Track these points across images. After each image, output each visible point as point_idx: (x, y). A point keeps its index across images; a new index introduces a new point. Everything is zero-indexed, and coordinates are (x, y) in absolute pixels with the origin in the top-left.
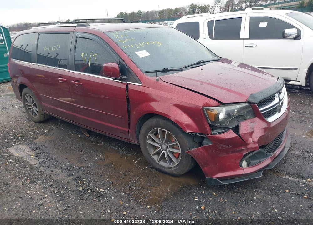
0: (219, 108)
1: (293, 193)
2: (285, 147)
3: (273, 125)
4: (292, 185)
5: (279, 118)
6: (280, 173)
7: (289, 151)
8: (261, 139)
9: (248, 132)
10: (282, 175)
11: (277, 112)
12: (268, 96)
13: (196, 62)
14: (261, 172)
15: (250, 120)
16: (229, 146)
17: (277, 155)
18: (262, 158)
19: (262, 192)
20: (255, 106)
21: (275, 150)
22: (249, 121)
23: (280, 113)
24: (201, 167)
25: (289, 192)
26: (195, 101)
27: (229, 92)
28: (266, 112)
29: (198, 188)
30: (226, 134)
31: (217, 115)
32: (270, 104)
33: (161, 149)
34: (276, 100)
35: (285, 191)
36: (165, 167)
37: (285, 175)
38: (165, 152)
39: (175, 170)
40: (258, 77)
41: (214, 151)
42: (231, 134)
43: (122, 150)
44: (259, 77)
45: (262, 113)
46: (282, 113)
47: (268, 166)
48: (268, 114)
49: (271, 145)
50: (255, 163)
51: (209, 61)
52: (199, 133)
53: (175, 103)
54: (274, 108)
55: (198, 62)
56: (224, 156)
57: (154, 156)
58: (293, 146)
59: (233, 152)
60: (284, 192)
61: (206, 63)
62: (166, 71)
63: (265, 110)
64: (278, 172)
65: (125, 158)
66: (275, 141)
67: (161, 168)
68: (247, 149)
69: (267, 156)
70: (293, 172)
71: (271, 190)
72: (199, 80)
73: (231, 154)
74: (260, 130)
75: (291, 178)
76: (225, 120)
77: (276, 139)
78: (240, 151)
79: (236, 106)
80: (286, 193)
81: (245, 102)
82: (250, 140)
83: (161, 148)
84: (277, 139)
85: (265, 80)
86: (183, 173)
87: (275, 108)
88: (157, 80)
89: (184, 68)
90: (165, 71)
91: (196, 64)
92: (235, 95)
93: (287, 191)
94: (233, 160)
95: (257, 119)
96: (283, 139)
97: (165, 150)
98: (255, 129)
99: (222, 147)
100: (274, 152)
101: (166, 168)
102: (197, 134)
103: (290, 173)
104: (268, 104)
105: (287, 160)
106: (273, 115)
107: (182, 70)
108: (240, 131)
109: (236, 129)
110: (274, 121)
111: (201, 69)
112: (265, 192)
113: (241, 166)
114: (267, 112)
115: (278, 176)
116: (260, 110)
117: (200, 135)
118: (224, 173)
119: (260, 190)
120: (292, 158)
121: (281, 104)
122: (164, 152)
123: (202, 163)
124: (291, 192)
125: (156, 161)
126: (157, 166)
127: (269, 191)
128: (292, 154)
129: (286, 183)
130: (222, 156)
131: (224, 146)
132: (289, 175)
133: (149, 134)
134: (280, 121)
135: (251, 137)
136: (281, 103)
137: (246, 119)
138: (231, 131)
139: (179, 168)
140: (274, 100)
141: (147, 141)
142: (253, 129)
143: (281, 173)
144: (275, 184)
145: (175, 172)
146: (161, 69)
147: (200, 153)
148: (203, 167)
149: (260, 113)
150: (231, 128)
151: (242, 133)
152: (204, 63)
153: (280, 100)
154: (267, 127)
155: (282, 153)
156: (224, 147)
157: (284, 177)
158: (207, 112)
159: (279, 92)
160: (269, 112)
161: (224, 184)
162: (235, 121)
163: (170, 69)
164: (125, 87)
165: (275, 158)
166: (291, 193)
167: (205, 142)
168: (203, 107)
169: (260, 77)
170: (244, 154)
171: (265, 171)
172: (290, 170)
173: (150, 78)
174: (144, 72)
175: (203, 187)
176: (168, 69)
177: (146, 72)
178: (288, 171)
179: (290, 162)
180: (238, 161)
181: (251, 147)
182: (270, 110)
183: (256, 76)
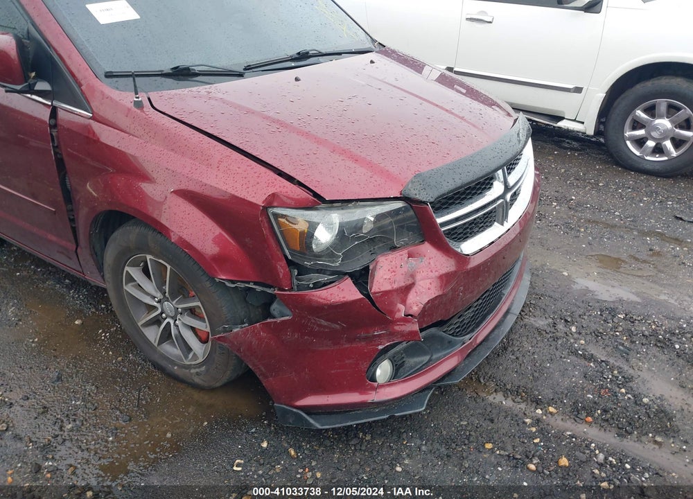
0: (313, 215)
1: (502, 452)
2: (507, 312)
3: (474, 263)
4: (506, 426)
5: (496, 240)
6: (485, 384)
7: (521, 316)
8: (431, 307)
9: (396, 286)
10: (488, 391)
11: (496, 223)
12: (469, 179)
13: (293, 52)
14: (426, 392)
15: (406, 251)
16: (338, 324)
17: (479, 340)
18: (438, 351)
19: (424, 448)
20: (426, 210)
21: (478, 325)
22: (404, 253)
23: (502, 225)
24: (260, 378)
25: (492, 451)
26: (245, 187)
27: (353, 165)
28: (460, 225)
29: (254, 430)
30: (330, 291)
31: (308, 236)
32: (476, 201)
33: (162, 313)
34: (497, 189)
35: (484, 446)
36: (173, 363)
37: (496, 391)
38: (172, 322)
39: (197, 374)
40: (456, 115)
41: (296, 336)
42: (346, 292)
43: (79, 296)
44: (459, 117)
45: (444, 231)
46: (507, 225)
47: (449, 374)
48: (465, 229)
49: (469, 314)
50: (416, 364)
51: (340, 54)
52: (255, 283)
53: (183, 187)
54: (487, 213)
55: (299, 53)
56: (325, 348)
57: (146, 329)
58: (533, 302)
59: (351, 340)
60: (480, 449)
61: (321, 59)
62: (182, 74)
63: (457, 219)
64: (480, 382)
65: (77, 322)
66: (480, 301)
67: (163, 363)
68: (390, 335)
69: (451, 344)
70: (517, 383)
71: (448, 442)
72: (271, 114)
73: (347, 346)
74: (429, 281)
75: (508, 403)
76: (329, 252)
77: (482, 296)
78: (371, 340)
79: (368, 209)
80: (485, 453)
81: (396, 199)
82: (401, 310)
83: (162, 309)
84: (487, 294)
85: (474, 126)
86: (218, 385)
87: (491, 212)
88: (139, 105)
89: (248, 68)
90: (178, 75)
91: (293, 59)
92: (370, 174)
93: (489, 446)
94: (351, 361)
95: (427, 248)
96: (506, 292)
97: (172, 318)
98: (418, 277)
99: (320, 326)
100: (472, 331)
101: (176, 365)
102: (251, 286)
103: (509, 387)
104: (470, 201)
105: (511, 343)
106: (482, 231)
107: (240, 75)
108: (372, 282)
109: (362, 278)
110: (481, 250)
111: (297, 79)
112: (430, 448)
113: (373, 379)
114: (465, 224)
115: (475, 395)
116: (439, 220)
117: (259, 288)
118: (323, 396)
119: (419, 442)
120: (524, 339)
121: (508, 200)
122: (169, 323)
123: (260, 366)
124: (498, 449)
125: (153, 342)
126: (156, 358)
127: (441, 445)
128: (525, 325)
129: (492, 421)
130: (321, 349)
131: (324, 322)
132: (506, 392)
133: (127, 268)
134: (500, 248)
135: (404, 302)
136: (508, 197)
137: (394, 248)
138: (349, 281)
139: (207, 370)
140: (490, 188)
141: (125, 287)
142: (413, 276)
143: (487, 384)
144: (462, 423)
145: (197, 380)
146: (167, 68)
147: (255, 342)
148: (266, 377)
149: (437, 231)
150: (346, 274)
151: (377, 290)
152: (317, 58)
153: (507, 189)
154: (455, 272)
155: (496, 332)
156: (325, 327)
157: (491, 398)
158: (278, 223)
159: (510, 165)
160: (470, 224)
161: (320, 427)
162: (362, 253)
163: (197, 69)
164: (45, 115)
165: (473, 350)
166: (498, 452)
167: (275, 307)
168: (265, 208)
169: (462, 118)
170: (380, 347)
171: (440, 388)
172: (512, 378)
173: (115, 94)
174: (102, 75)
175: (269, 425)
176: (187, 69)
177: (109, 75)
178: (506, 379)
179: (516, 349)
180: (365, 366)
181: (400, 330)
182: (475, 219)
183: (452, 113)
